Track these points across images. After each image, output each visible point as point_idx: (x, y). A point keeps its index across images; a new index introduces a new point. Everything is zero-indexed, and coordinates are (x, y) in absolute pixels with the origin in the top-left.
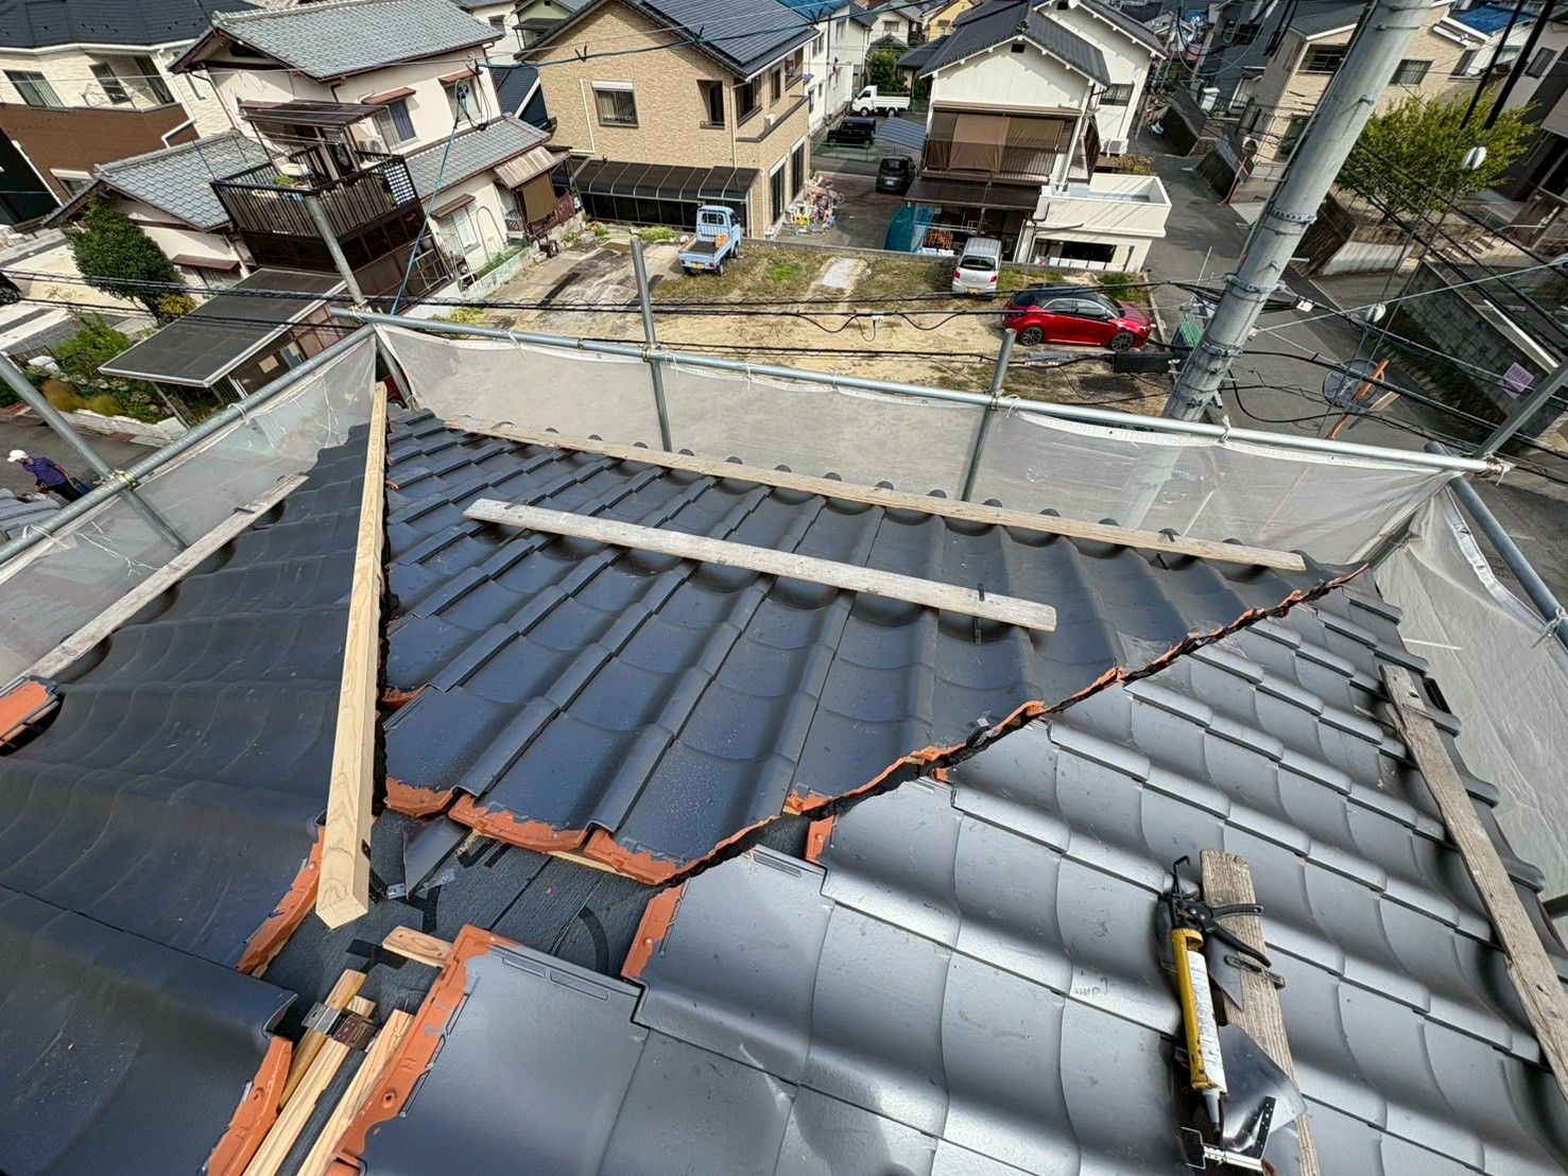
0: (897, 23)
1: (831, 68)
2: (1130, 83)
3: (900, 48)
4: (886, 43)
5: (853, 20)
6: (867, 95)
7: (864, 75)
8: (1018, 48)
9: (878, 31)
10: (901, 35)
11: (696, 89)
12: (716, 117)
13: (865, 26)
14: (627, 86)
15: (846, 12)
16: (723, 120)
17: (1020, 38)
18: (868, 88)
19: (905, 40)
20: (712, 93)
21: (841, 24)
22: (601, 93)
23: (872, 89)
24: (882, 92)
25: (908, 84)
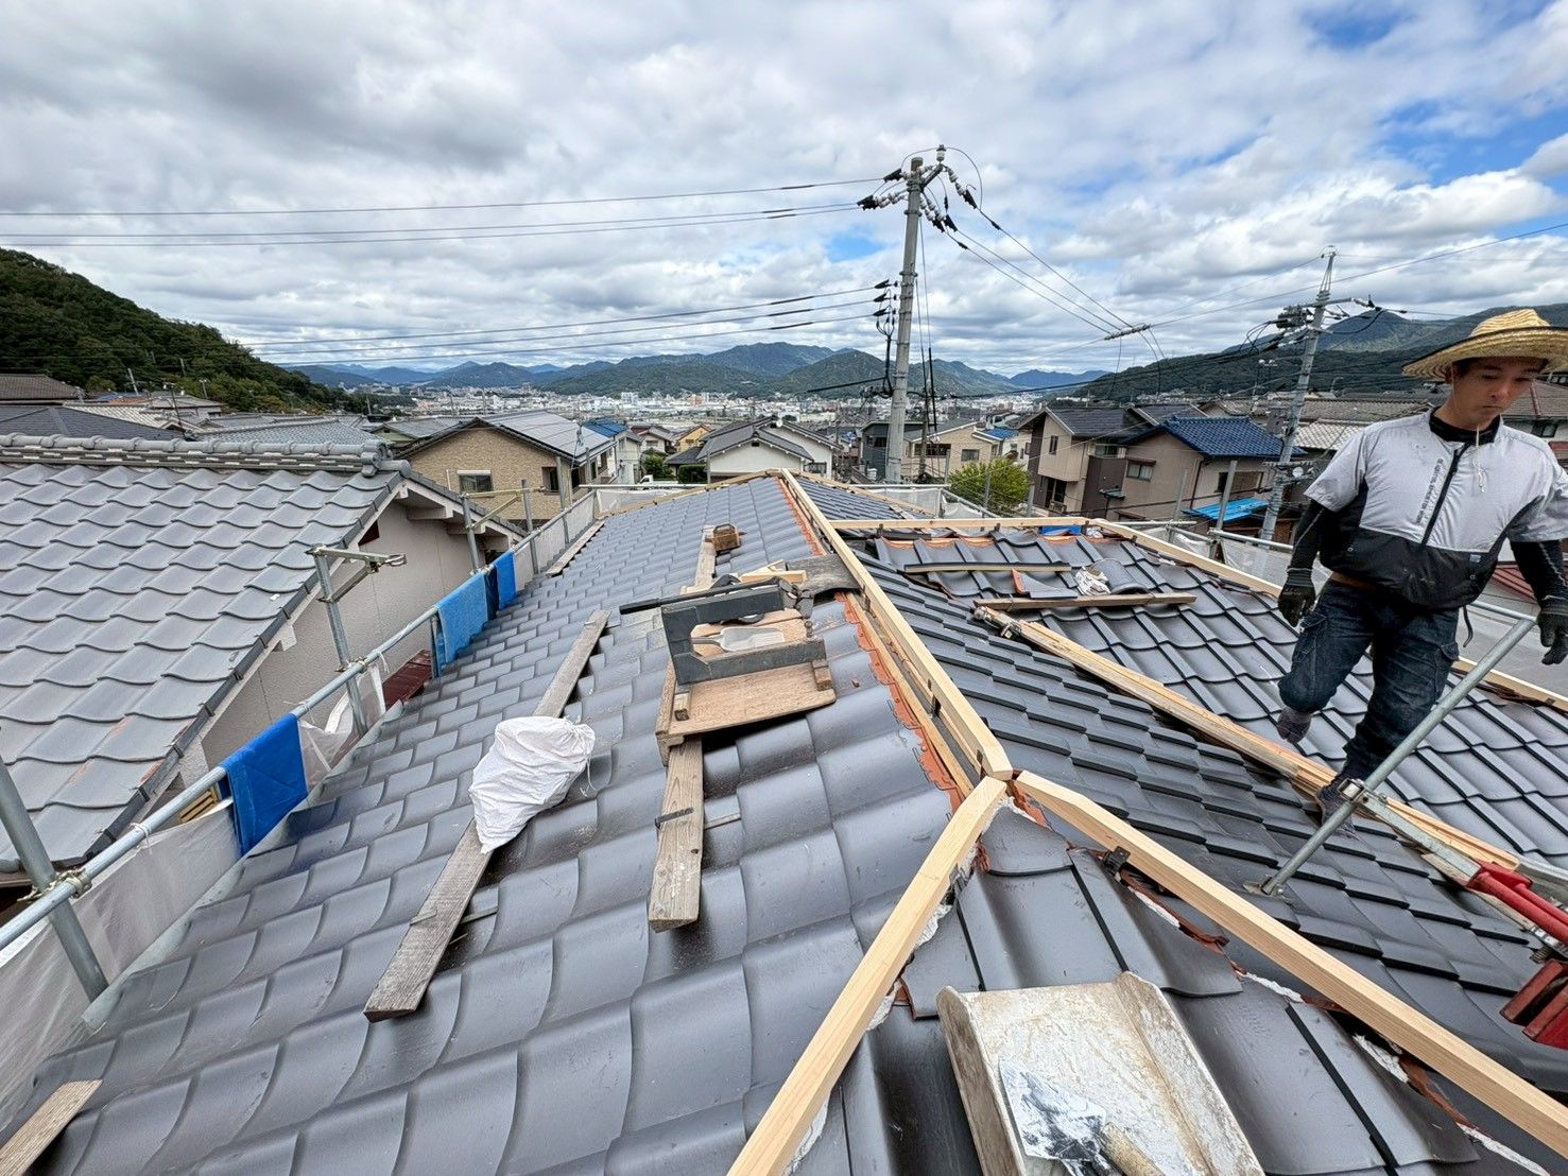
0: (656, 442)
1: (618, 467)
2: (823, 461)
3: (661, 454)
4: (650, 452)
5: (628, 439)
6: (648, 480)
7: (641, 469)
8: (755, 444)
9: (644, 447)
10: (661, 448)
11: (540, 473)
12: (554, 486)
13: (638, 443)
14: (487, 472)
15: (624, 435)
16: (557, 488)
17: (756, 439)
18: (646, 477)
19: (663, 451)
20: (552, 476)
21: (621, 441)
22: (462, 478)
23: (650, 477)
24: (656, 478)
25: (674, 474)
